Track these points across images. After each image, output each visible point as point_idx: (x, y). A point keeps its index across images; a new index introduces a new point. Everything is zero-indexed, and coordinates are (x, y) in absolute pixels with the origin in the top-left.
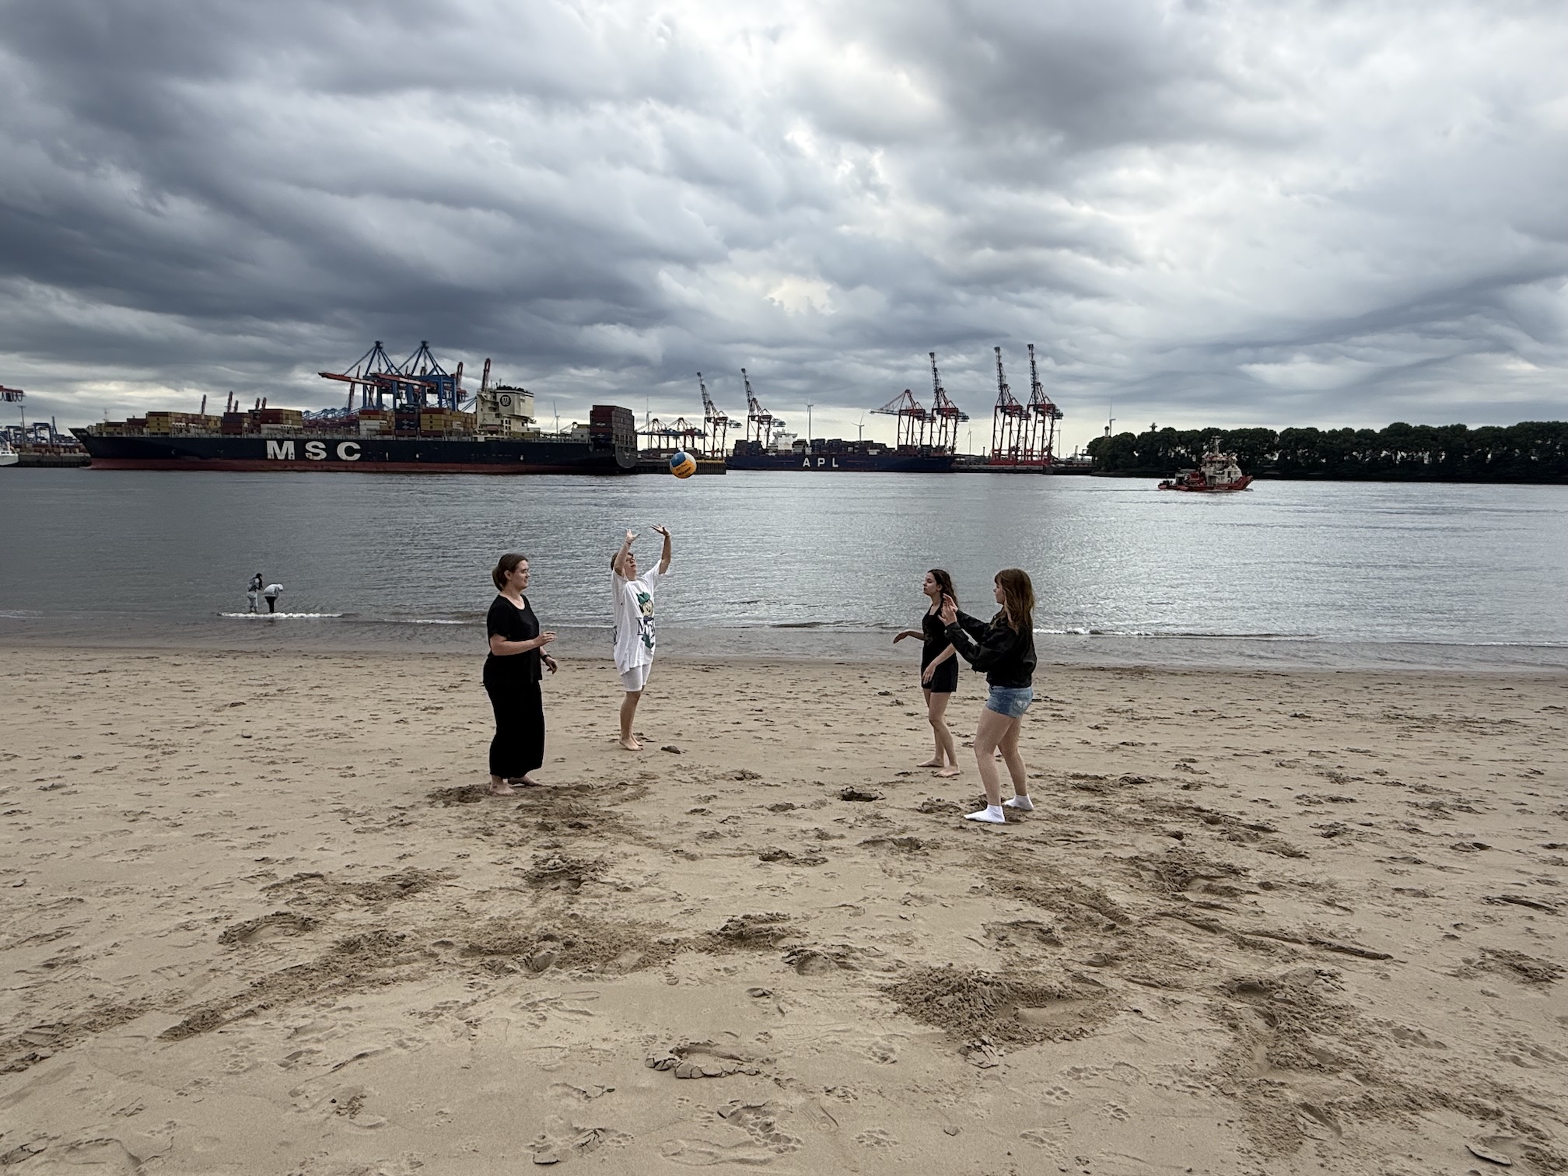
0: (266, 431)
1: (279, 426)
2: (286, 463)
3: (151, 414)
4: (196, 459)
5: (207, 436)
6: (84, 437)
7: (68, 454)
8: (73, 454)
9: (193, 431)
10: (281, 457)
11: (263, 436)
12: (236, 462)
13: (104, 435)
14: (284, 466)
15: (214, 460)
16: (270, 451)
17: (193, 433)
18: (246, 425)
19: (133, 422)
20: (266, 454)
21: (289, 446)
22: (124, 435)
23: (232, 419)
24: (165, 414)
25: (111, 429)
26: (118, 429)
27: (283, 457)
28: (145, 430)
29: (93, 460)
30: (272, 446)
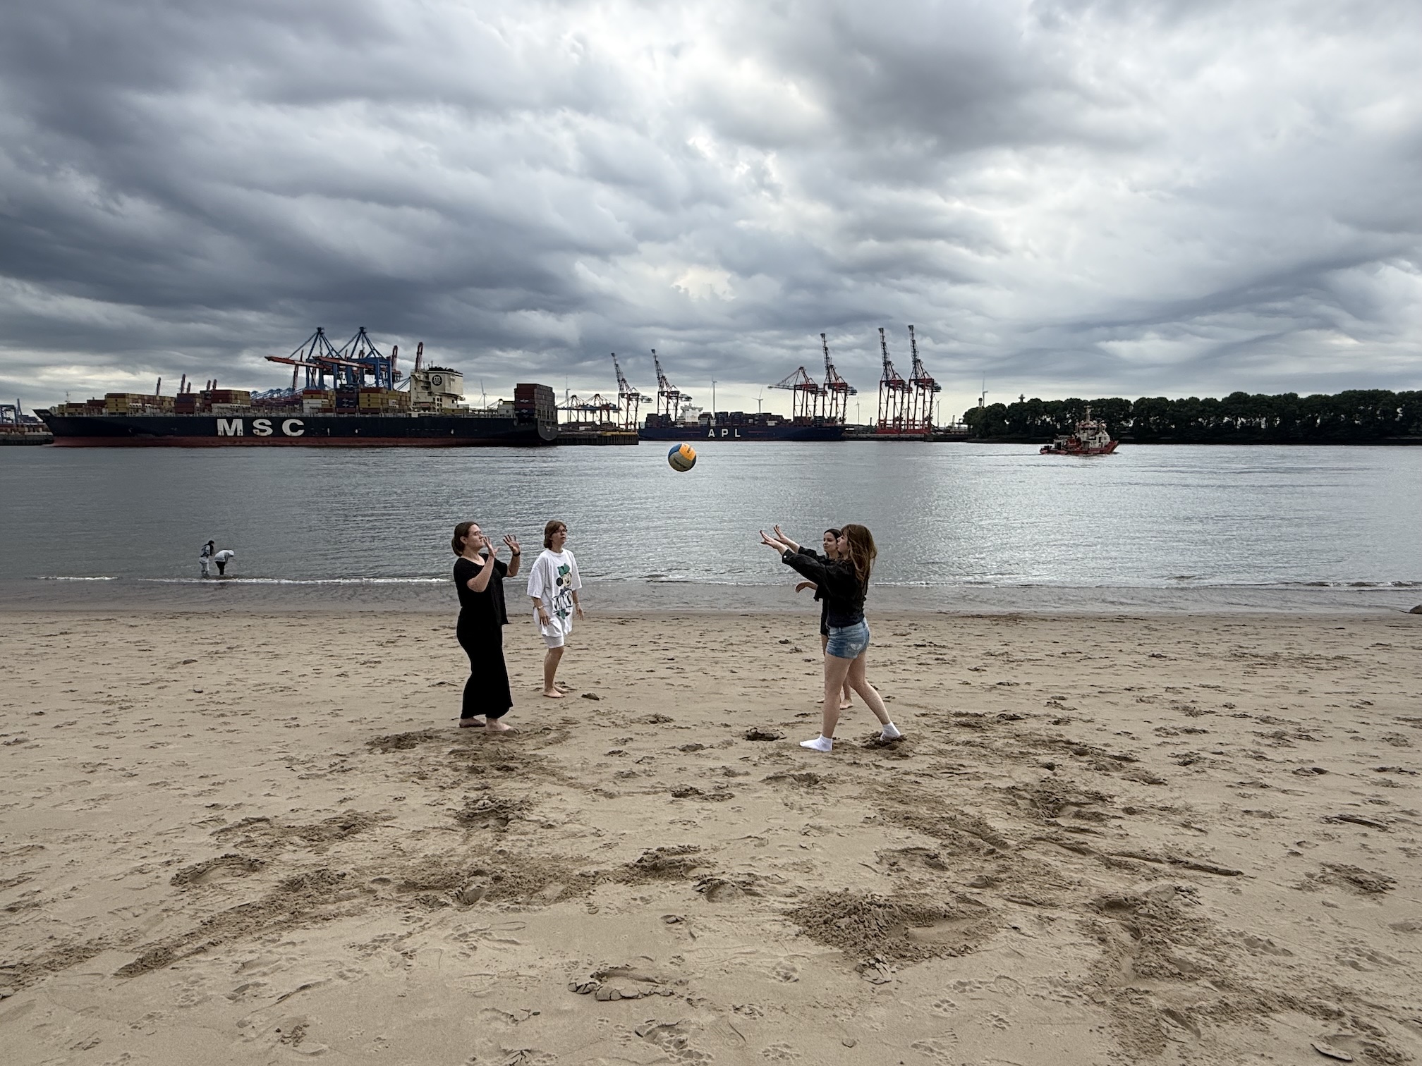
0: (216, 410)
1: (228, 405)
2: (235, 439)
3: (109, 396)
4: (152, 436)
5: (162, 415)
6: (47, 417)
7: (32, 433)
8: (36, 433)
9: (148, 411)
10: (231, 433)
11: (214, 414)
12: (188, 439)
13: (66, 415)
14: (234, 442)
15: (168, 437)
16: (220, 429)
17: (149, 412)
18: (198, 404)
19: (93, 404)
20: (217, 431)
21: (238, 424)
22: (85, 415)
23: (185, 399)
24: (123, 396)
25: (72, 410)
26: (79, 410)
27: (232, 434)
28: (104, 411)
29: (55, 438)
30: (222, 424)
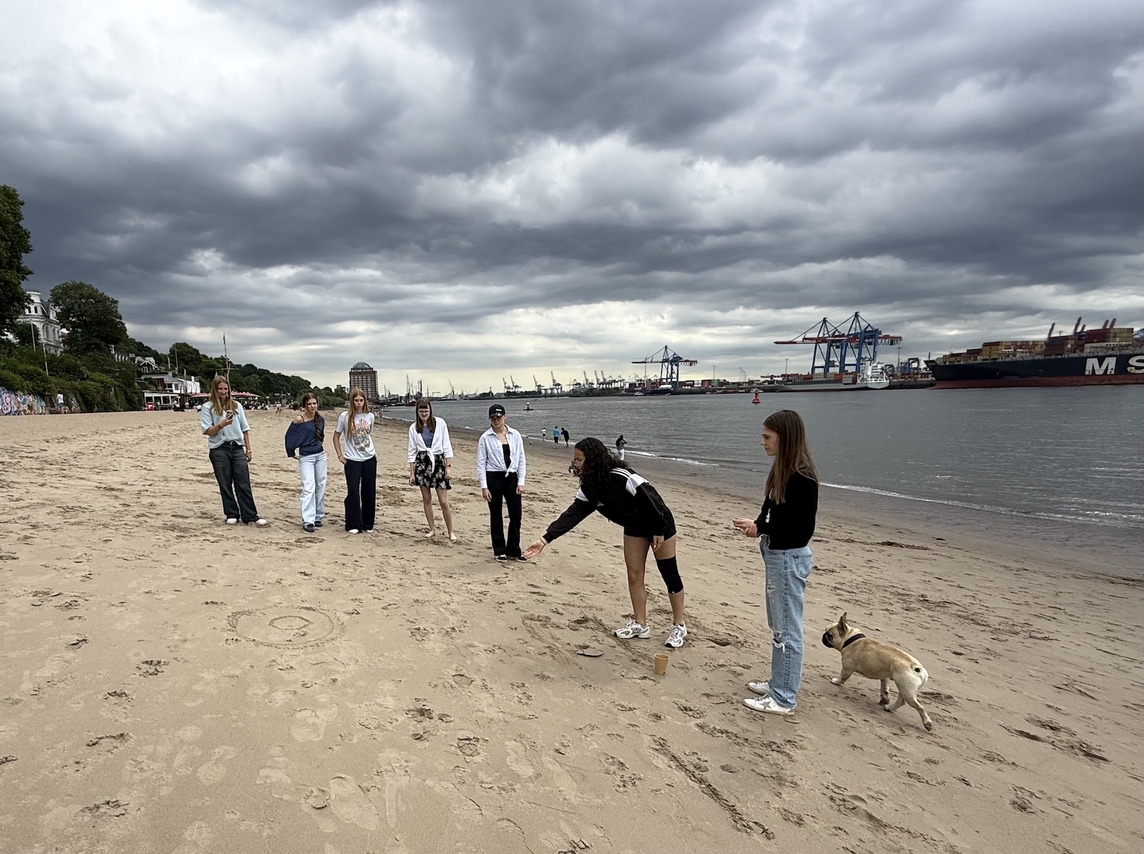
0: (1088, 350)
2: (1105, 377)
3: (986, 345)
4: (1016, 378)
5: (1030, 358)
6: (933, 366)
9: (1018, 355)
10: (1099, 372)
11: (1084, 355)
12: (1052, 379)
13: (947, 363)
14: (1104, 380)
15: (1033, 378)
16: (1089, 367)
18: (1069, 346)
19: (973, 353)
20: (1084, 369)
21: (1111, 363)
23: (1055, 344)
24: (997, 344)
25: (953, 359)
27: (1101, 373)
28: (979, 358)
29: (937, 382)
30: (1091, 364)
